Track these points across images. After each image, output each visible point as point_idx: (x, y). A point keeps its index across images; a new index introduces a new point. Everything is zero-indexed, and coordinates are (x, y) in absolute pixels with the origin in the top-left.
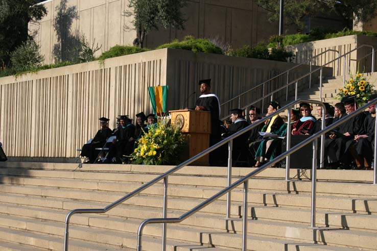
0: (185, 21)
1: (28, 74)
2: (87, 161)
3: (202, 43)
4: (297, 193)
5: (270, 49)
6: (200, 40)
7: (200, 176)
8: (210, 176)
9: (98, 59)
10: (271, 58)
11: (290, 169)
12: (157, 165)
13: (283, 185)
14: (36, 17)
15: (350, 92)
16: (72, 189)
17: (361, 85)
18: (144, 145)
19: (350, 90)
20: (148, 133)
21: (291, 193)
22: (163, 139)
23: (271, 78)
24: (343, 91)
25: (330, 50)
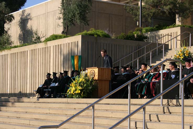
0: (89, 21)
1: (5, 51)
2: (39, 97)
3: (100, 32)
4: (170, 113)
5: (136, 35)
6: (98, 31)
7: (108, 104)
8: (114, 104)
9: (43, 42)
10: (136, 40)
11: (163, 100)
12: (81, 98)
14: (8, 21)
15: (181, 57)
16: (34, 113)
17: (186, 53)
18: (73, 87)
19: (181, 56)
20: (75, 80)
21: (166, 113)
22: (84, 84)
23: (136, 50)
24: (176, 57)
25: (167, 35)
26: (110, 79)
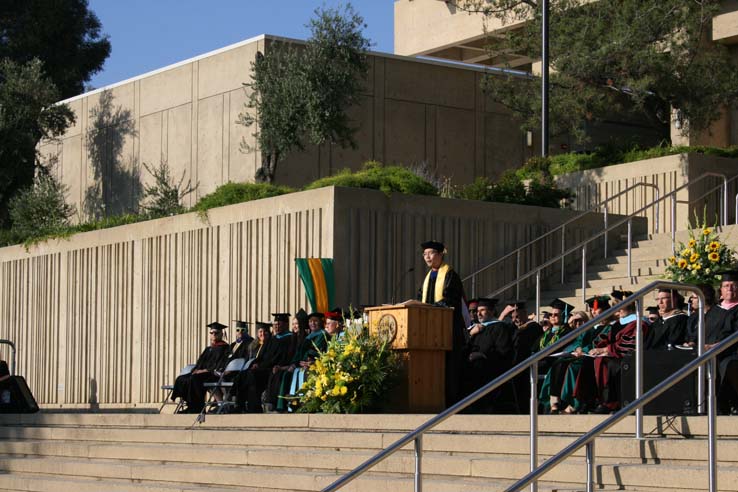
0: (354, 131)
1: (50, 241)
3: (397, 174)
4: (659, 461)
5: (527, 183)
6: (391, 169)
7: (455, 433)
8: (476, 433)
10: (529, 201)
11: (644, 417)
12: (349, 413)
13: (632, 448)
14: (53, 130)
15: (692, 264)
17: (712, 251)
18: (323, 376)
19: (691, 261)
20: (326, 351)
22: (359, 365)
23: (531, 240)
24: (676, 264)
25: (641, 184)
26: (448, 346)
